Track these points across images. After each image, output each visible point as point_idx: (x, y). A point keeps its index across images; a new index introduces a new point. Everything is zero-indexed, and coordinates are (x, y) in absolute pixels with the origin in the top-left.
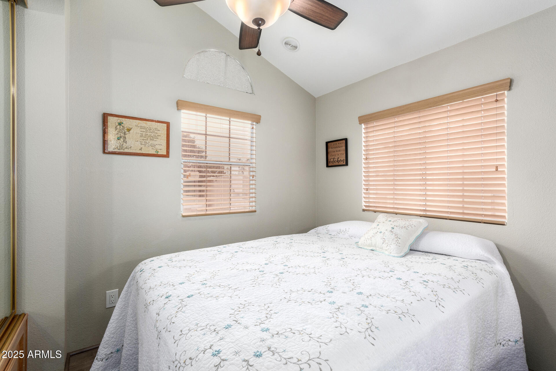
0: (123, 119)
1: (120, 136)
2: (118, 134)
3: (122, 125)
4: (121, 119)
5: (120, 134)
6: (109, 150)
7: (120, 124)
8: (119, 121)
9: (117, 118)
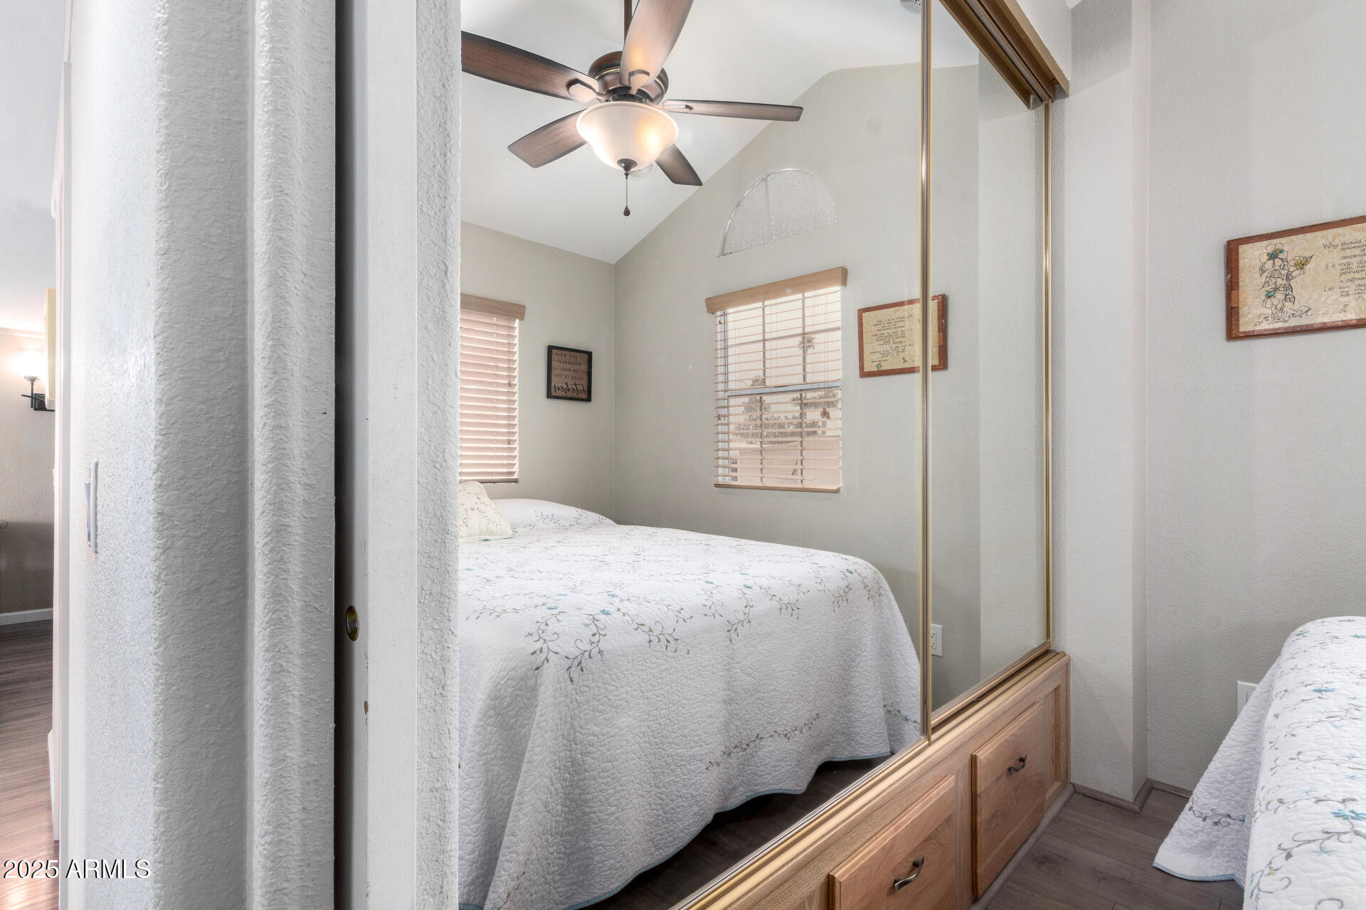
0: (1283, 240)
1: (1273, 286)
2: (1268, 282)
3: (1281, 256)
4: (1275, 241)
5: (1274, 281)
6: (1242, 329)
7: (1273, 256)
8: (1270, 250)
9: (1265, 243)
